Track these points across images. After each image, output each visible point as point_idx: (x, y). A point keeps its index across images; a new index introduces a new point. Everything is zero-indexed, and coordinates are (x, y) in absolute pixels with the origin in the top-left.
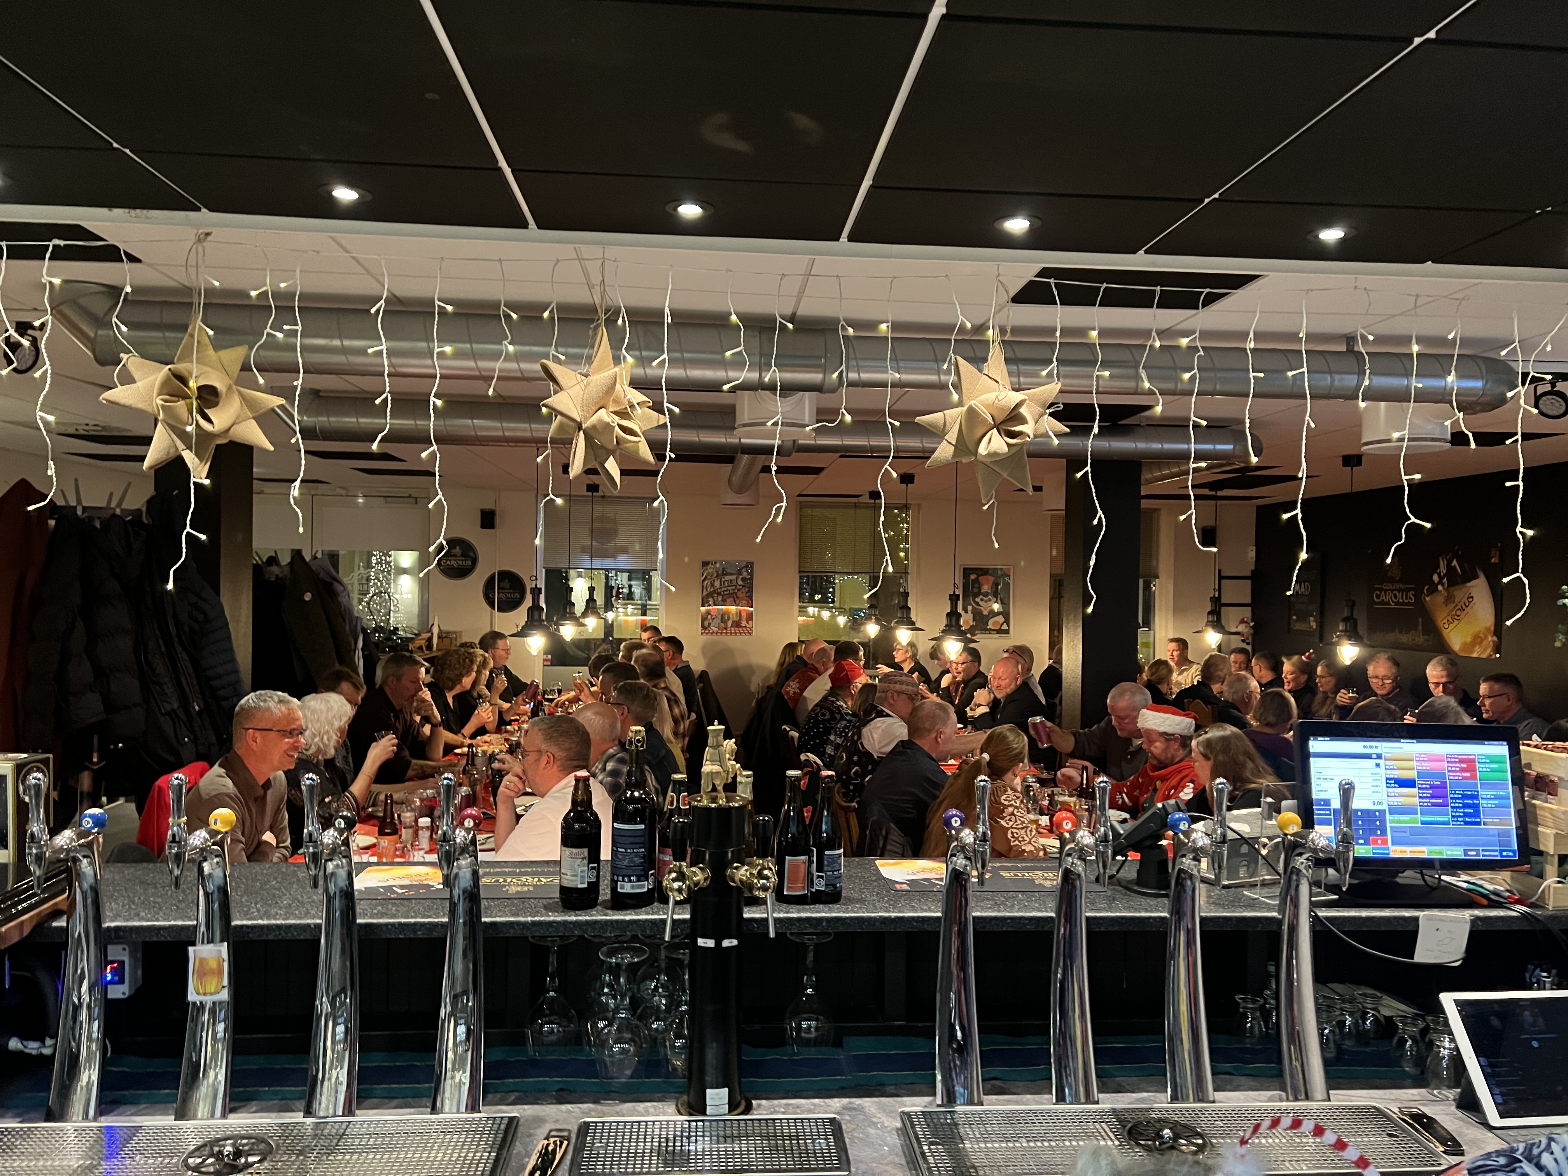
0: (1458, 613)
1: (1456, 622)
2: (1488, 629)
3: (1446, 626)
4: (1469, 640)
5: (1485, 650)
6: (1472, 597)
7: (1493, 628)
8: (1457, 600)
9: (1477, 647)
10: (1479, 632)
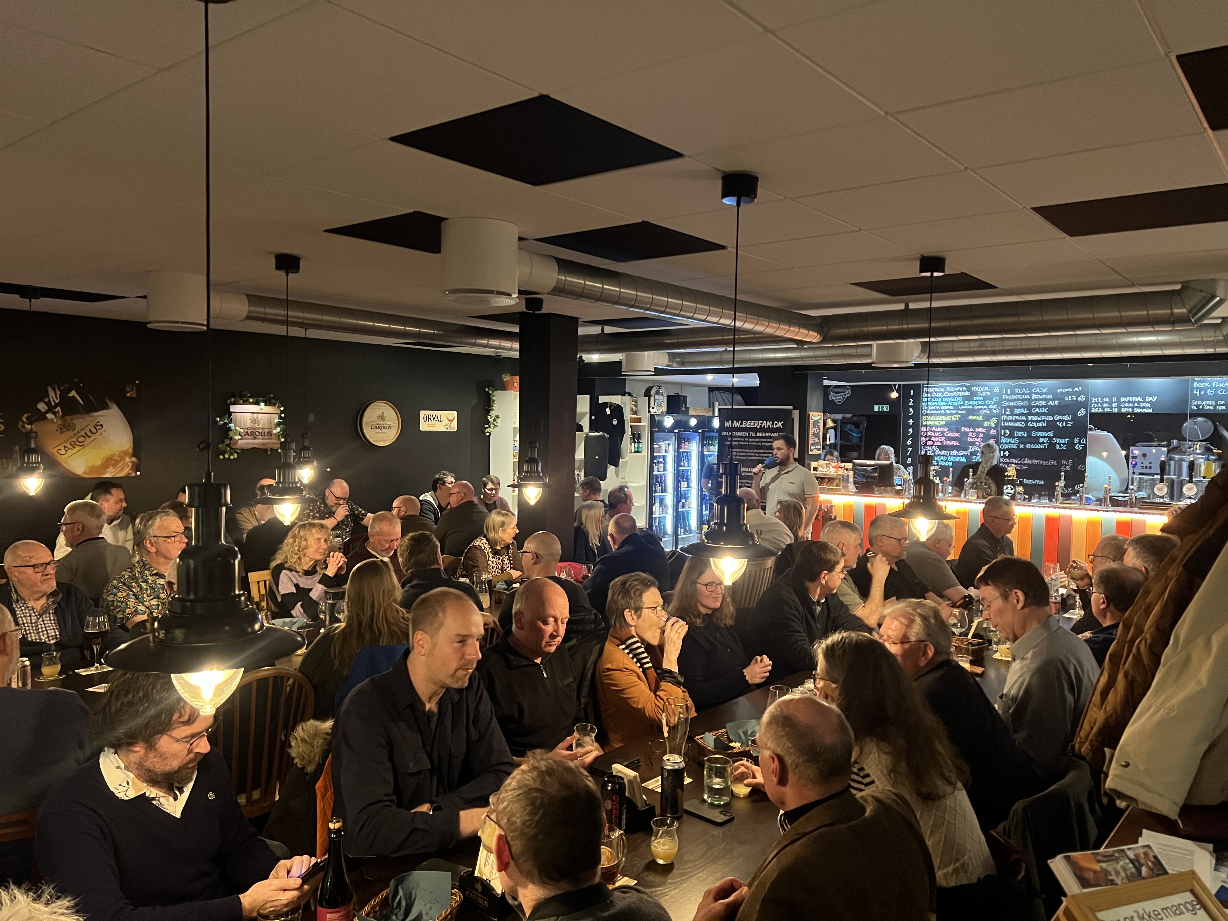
0: (81, 439)
1: (78, 448)
2: (125, 453)
3: (63, 452)
4: (98, 463)
5: (122, 470)
6: (102, 426)
7: (131, 451)
8: (78, 429)
9: (111, 468)
10: (113, 455)
